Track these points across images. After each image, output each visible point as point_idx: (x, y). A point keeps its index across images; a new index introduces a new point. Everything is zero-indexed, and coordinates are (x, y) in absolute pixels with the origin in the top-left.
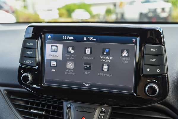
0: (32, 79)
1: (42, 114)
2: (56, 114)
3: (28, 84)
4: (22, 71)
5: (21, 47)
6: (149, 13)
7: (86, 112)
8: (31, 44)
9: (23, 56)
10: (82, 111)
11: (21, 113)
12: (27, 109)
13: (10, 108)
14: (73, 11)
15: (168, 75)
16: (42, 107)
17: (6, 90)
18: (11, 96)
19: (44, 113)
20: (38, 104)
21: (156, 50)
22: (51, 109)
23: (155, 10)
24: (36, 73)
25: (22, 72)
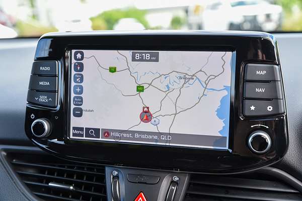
0: (49, 129)
1: (69, 190)
2: (93, 188)
3: (44, 137)
4: (33, 115)
5: (30, 74)
6: (245, 23)
7: (146, 183)
8: (48, 69)
9: (34, 90)
10: (139, 183)
11: (32, 188)
12: (42, 182)
13: (13, 180)
14: (117, 21)
15: (286, 115)
16: (69, 178)
17: (5, 150)
18: (14, 161)
19: (71, 188)
20: (61, 173)
21: (265, 72)
22: (84, 181)
23: (255, 17)
24: (57, 118)
25: (33, 117)
